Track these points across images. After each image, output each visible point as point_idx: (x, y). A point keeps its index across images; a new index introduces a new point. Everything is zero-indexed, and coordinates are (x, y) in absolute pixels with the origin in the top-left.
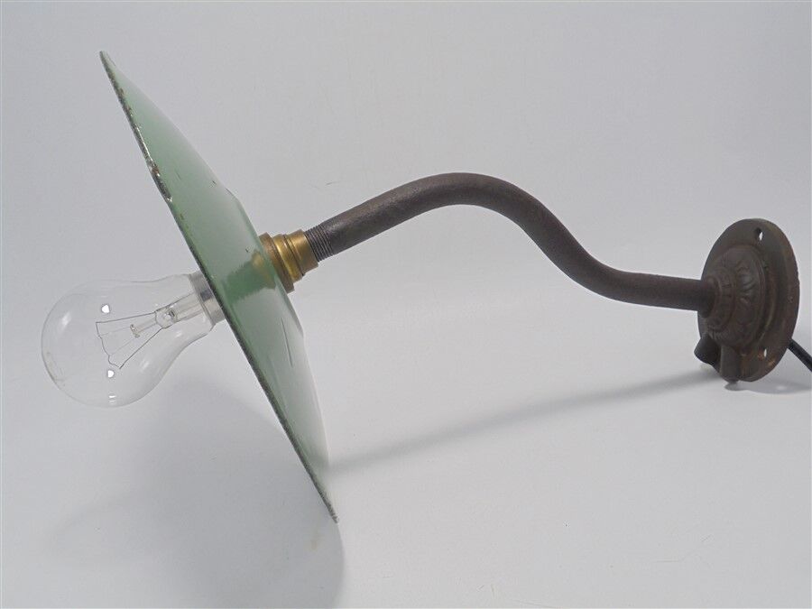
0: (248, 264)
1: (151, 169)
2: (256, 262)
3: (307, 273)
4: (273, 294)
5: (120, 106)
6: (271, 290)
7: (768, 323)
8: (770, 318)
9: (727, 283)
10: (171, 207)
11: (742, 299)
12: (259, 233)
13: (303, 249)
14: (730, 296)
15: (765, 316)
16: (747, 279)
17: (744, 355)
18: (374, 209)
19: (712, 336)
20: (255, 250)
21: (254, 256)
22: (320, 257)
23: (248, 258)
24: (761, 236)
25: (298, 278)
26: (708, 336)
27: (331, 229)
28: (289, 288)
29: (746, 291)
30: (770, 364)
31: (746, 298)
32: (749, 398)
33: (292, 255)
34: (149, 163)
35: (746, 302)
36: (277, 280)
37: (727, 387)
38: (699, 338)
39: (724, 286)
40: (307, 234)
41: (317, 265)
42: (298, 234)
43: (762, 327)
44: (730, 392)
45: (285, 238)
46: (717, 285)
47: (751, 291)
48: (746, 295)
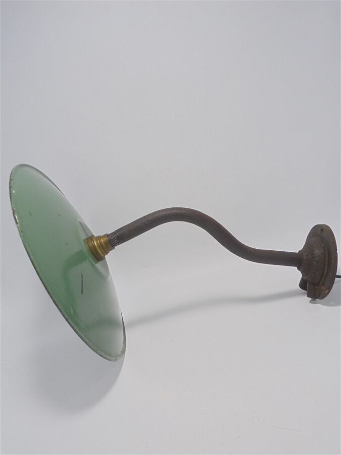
7: (325, 273)
8: (326, 270)
11: (313, 262)
13: (106, 243)
14: (308, 260)
15: (324, 270)
16: (316, 252)
17: (317, 287)
22: (114, 245)
29: (315, 258)
30: (326, 292)
31: (315, 261)
32: (320, 308)
33: (101, 245)
35: (315, 263)
37: (310, 302)
39: (305, 255)
43: (323, 274)
44: (312, 304)
46: (303, 256)
47: (317, 258)
48: (315, 259)
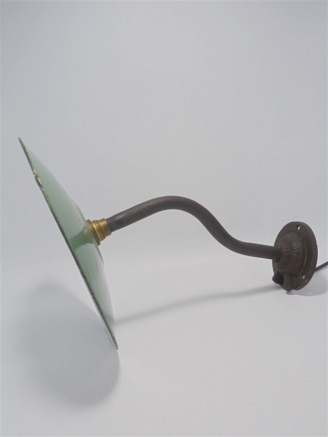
0: (82, 232)
1: (35, 176)
2: (85, 232)
3: (106, 238)
4: (91, 246)
5: (23, 152)
6: (91, 244)
7: (305, 264)
8: (305, 262)
9: (286, 247)
10: (43, 192)
11: (293, 254)
12: (86, 219)
13: (105, 227)
14: (288, 253)
15: (303, 261)
16: (295, 245)
17: (294, 279)
18: (136, 210)
19: (279, 271)
20: (85, 226)
21: (84, 229)
22: (112, 230)
23: (81, 230)
24: (299, 228)
25: (102, 240)
26: (278, 272)
27: (117, 218)
28: (99, 244)
29: (295, 250)
30: (306, 281)
31: (295, 253)
32: (296, 298)
33: (100, 229)
34: (34, 173)
35: (295, 255)
36: (94, 239)
37: (287, 293)
38: (273, 274)
39: (285, 249)
40: (107, 220)
41: (111, 234)
42: (103, 220)
43: (302, 265)
45: (97, 222)
46: (282, 249)
48: (295, 252)
